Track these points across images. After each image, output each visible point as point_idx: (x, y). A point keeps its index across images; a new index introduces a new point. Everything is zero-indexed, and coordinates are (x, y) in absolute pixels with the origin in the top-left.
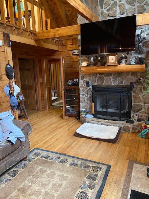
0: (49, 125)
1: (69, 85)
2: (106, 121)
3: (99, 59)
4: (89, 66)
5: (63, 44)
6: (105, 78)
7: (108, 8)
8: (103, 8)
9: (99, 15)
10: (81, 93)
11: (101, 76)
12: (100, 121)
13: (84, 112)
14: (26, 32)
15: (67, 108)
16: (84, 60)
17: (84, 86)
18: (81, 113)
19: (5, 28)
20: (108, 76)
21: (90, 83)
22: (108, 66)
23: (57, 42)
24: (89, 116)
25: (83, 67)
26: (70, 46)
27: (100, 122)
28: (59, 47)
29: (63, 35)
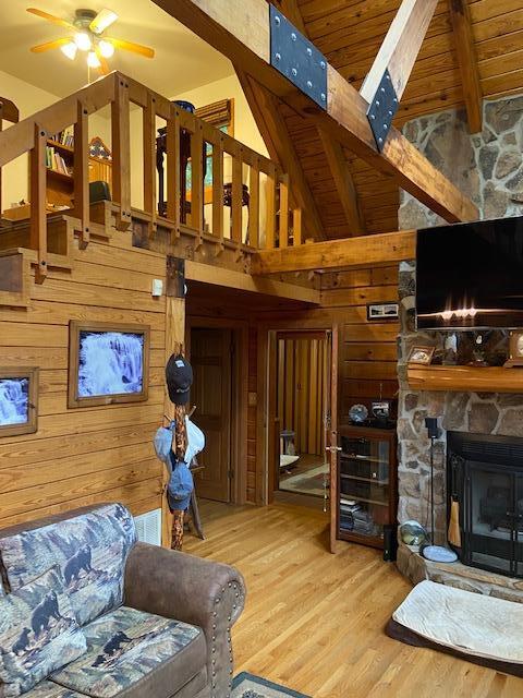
0: (282, 573)
1: (354, 423)
2: (511, 581)
3: (479, 341)
4: (441, 364)
5: (336, 284)
6: (502, 412)
7: (512, 176)
8: (494, 178)
9: (478, 200)
10: (404, 459)
11: (482, 401)
12: (486, 579)
13: (417, 533)
14: (232, 252)
15: (343, 508)
16: (416, 343)
17: (418, 431)
18: (402, 535)
19: (175, 243)
20: (515, 405)
21: (440, 425)
22: (514, 367)
23: (317, 277)
24: (438, 555)
25: (416, 366)
26: (362, 291)
27: (484, 582)
28: (324, 293)
29: (353, 260)
